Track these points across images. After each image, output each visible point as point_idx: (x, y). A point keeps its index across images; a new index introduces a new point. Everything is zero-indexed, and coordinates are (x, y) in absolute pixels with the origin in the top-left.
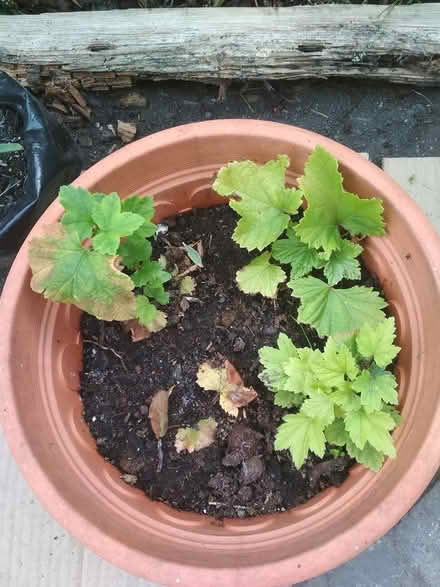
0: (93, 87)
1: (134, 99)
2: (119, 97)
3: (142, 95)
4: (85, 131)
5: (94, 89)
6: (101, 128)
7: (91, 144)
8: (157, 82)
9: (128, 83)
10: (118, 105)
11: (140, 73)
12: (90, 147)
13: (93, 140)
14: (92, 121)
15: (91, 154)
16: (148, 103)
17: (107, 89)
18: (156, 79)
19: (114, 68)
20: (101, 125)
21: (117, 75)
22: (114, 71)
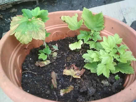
0: (1, 9)
1: (14, 10)
2: (9, 11)
3: (16, 9)
4: (2, 22)
5: (2, 10)
6: (7, 20)
7: (5, 25)
8: (19, 4)
9: (11, 6)
10: (10, 13)
11: (14, 2)
12: (5, 26)
13: (5, 24)
14: (3, 19)
15: (6, 28)
16: (18, 10)
17: (5, 9)
18: (19, 3)
19: (6, 2)
20: (6, 19)
21: (7, 4)
22: (6, 3)
